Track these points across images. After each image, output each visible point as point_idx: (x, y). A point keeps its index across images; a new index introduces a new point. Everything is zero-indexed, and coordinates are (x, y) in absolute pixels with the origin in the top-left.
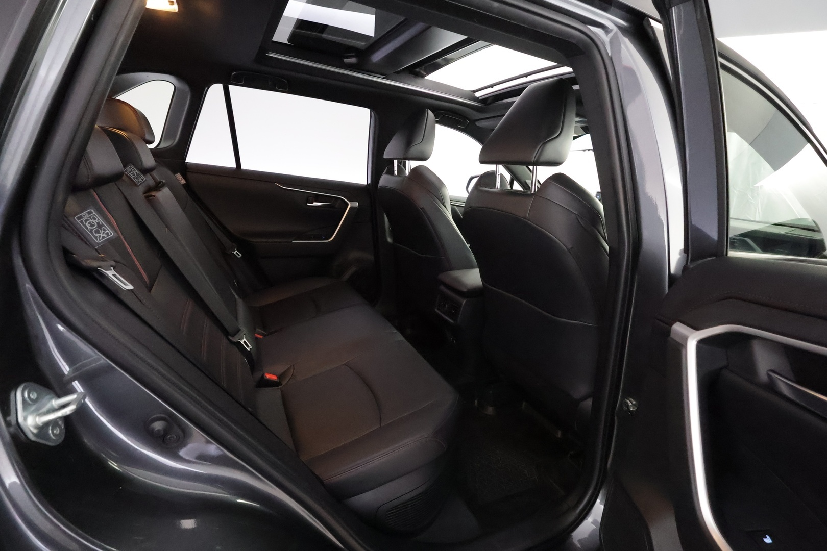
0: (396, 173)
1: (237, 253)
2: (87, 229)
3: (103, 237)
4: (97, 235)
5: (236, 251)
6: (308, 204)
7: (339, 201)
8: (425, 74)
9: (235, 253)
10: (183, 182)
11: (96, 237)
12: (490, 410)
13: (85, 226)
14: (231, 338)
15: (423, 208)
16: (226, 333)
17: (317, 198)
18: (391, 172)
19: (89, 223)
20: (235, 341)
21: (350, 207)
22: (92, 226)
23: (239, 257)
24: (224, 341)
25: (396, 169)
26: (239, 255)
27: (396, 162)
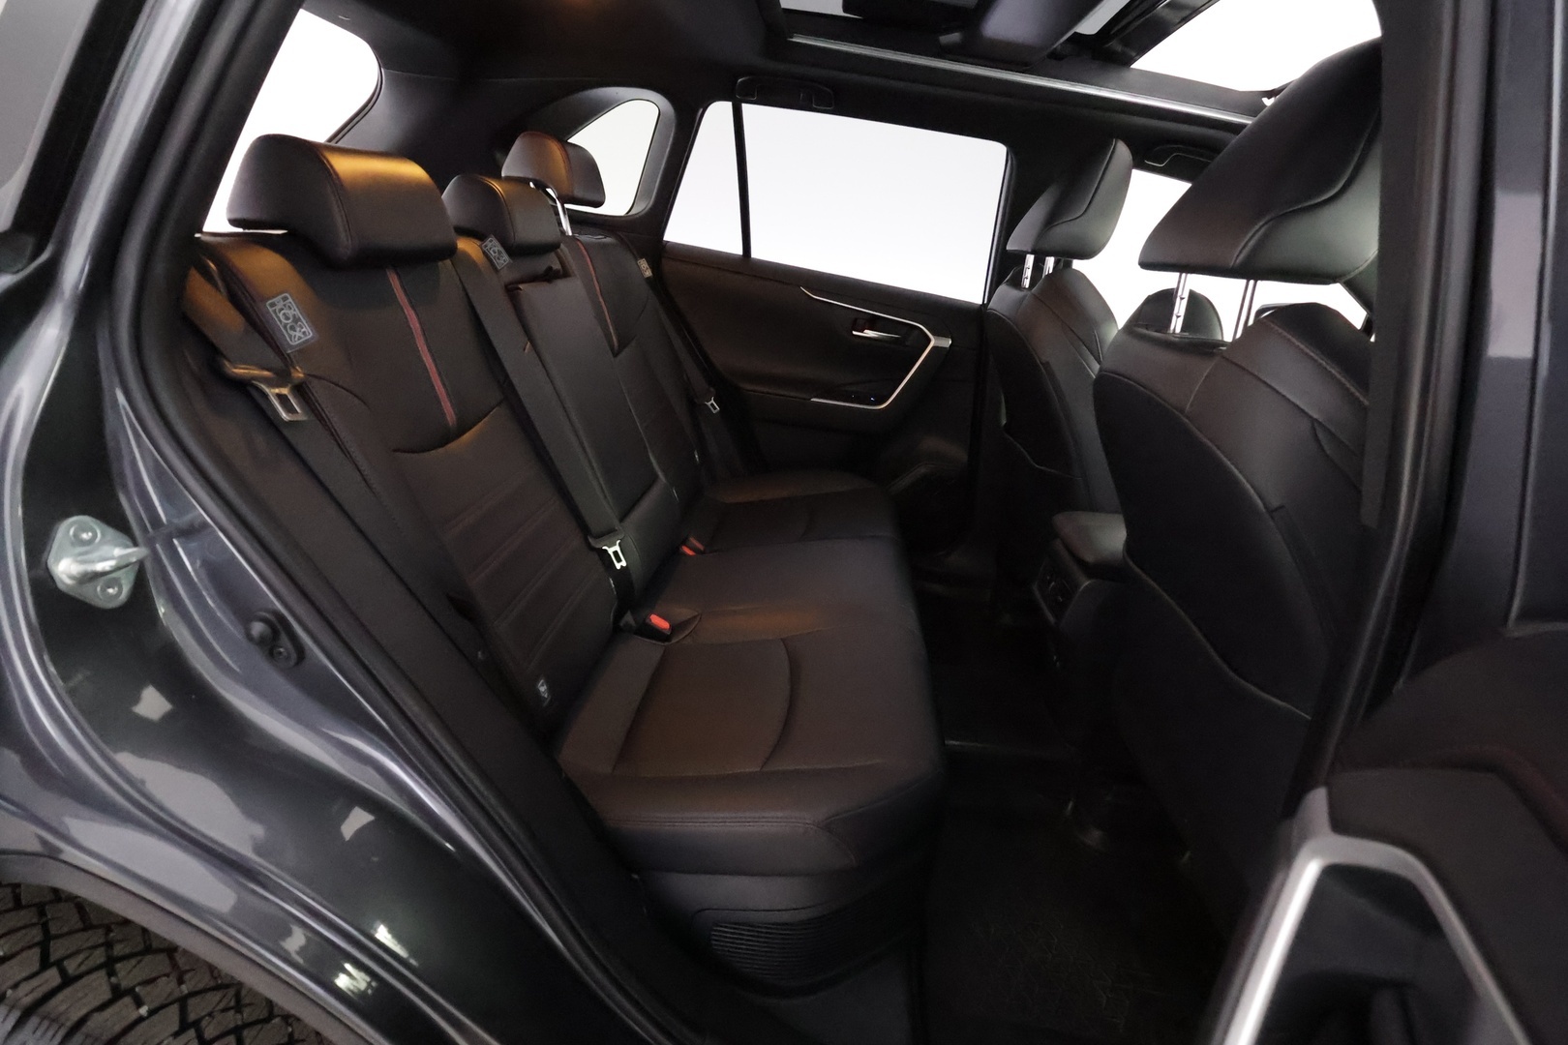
0: (1027, 283)
1: (712, 404)
2: (280, 321)
3: (300, 338)
4: (292, 333)
5: (712, 401)
6: (854, 333)
7: (916, 332)
8: (1134, 54)
9: (709, 404)
10: (648, 273)
11: (290, 336)
12: (1094, 837)
13: (278, 317)
14: (590, 540)
15: (1047, 365)
16: (585, 529)
17: (873, 323)
18: (1016, 283)
19: (284, 314)
20: (597, 547)
21: (934, 347)
22: (287, 318)
23: (714, 412)
24: (576, 542)
25: (1028, 273)
26: (715, 409)
27: (1030, 259)
